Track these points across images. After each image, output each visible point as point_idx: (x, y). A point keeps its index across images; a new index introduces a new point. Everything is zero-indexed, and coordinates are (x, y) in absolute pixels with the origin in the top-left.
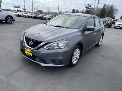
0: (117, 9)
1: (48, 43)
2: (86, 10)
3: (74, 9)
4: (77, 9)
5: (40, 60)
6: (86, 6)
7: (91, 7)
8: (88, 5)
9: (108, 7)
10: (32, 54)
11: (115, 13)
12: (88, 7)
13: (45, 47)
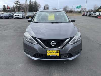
0: (39, 4)
1: (71, 38)
2: (16, 6)
3: (4, 6)
4: (8, 6)
5: (64, 56)
6: (15, 2)
7: (20, 3)
8: (17, 1)
9: (33, 3)
10: (59, 53)
11: (39, 8)
12: (17, 3)
13: (70, 43)
